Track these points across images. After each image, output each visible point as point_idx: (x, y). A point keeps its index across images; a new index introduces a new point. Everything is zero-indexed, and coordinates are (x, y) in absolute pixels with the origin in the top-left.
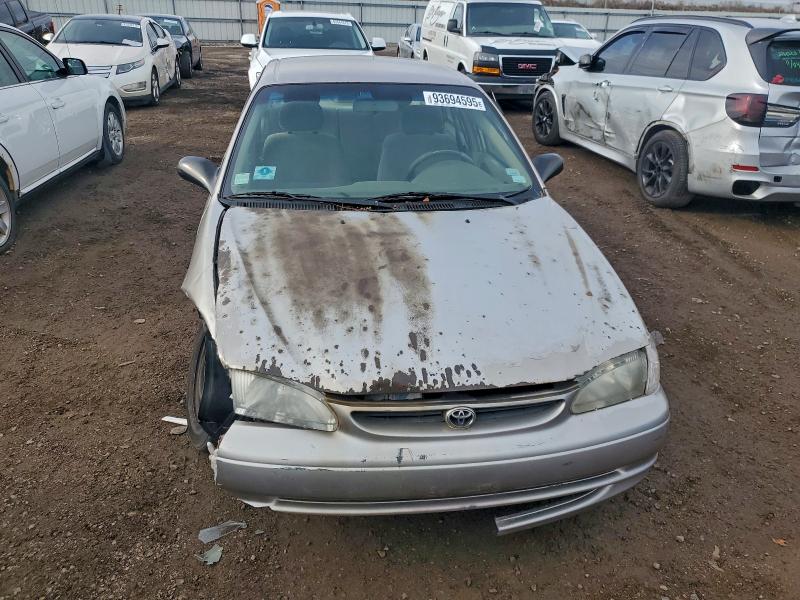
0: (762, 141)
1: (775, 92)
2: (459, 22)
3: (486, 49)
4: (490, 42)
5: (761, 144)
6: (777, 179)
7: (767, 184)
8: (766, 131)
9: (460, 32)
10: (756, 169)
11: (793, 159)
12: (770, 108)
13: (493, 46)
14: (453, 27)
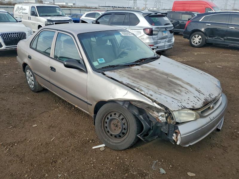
0: (153, 39)
1: (154, 27)
2: (35, 12)
3: (48, 20)
4: (49, 18)
5: (153, 40)
6: (157, 47)
7: (155, 49)
8: (154, 36)
9: (36, 16)
10: (153, 45)
11: (158, 42)
12: (153, 31)
13: (51, 19)
14: (33, 14)
